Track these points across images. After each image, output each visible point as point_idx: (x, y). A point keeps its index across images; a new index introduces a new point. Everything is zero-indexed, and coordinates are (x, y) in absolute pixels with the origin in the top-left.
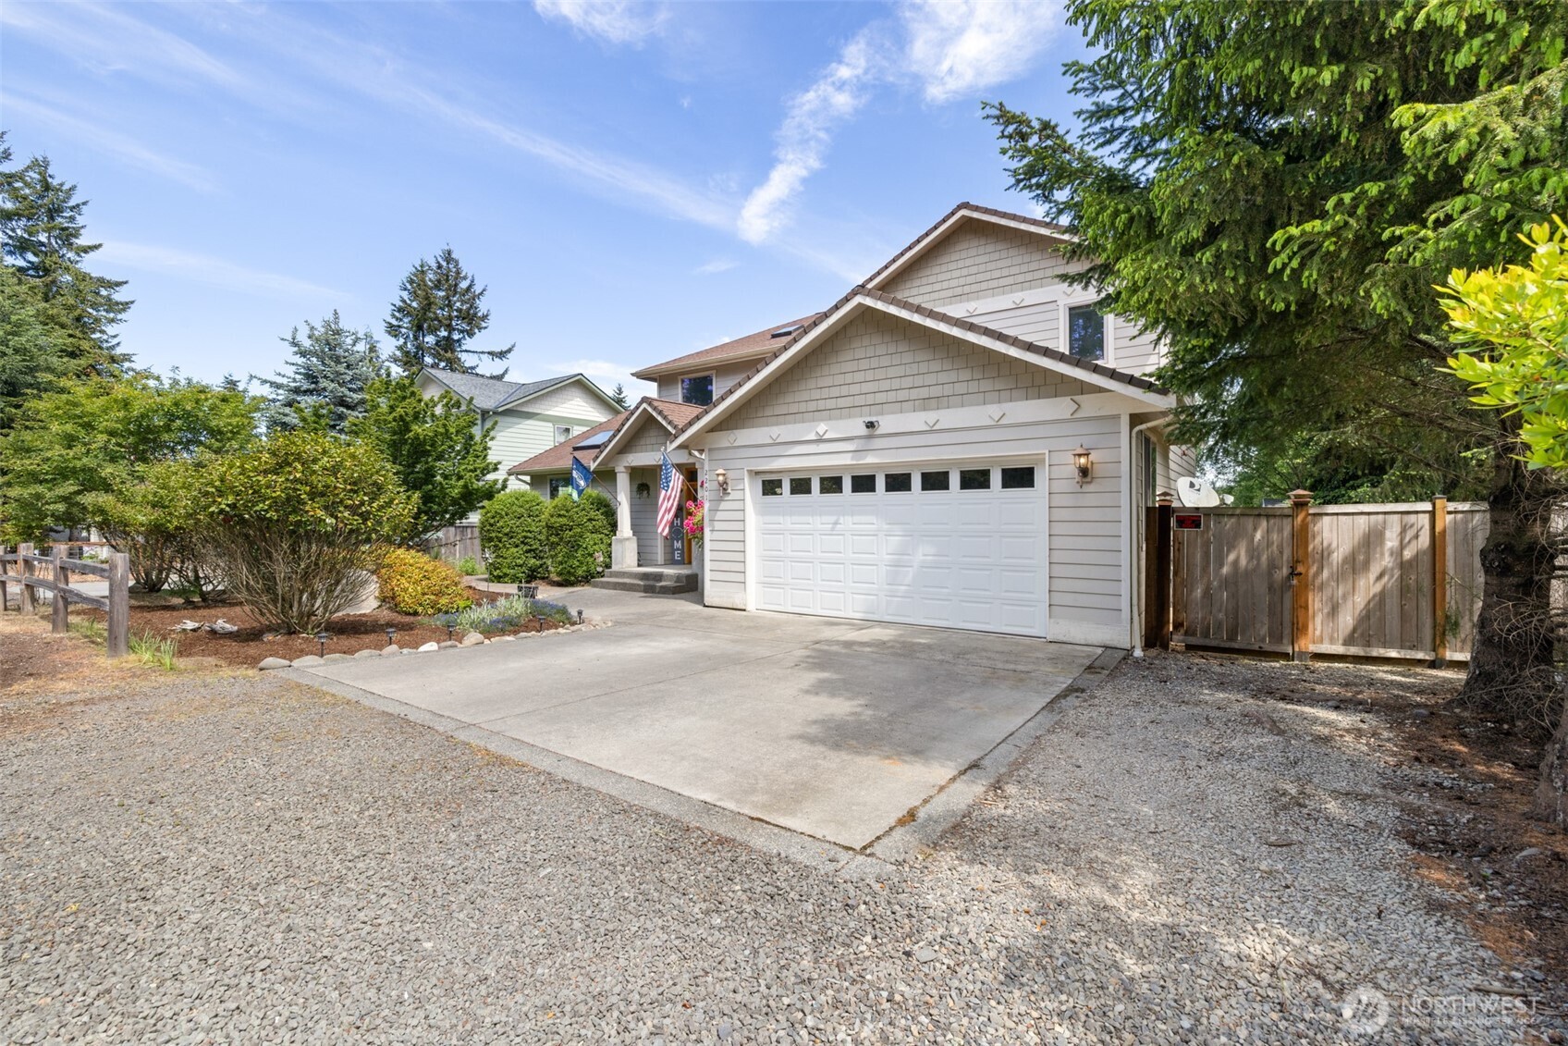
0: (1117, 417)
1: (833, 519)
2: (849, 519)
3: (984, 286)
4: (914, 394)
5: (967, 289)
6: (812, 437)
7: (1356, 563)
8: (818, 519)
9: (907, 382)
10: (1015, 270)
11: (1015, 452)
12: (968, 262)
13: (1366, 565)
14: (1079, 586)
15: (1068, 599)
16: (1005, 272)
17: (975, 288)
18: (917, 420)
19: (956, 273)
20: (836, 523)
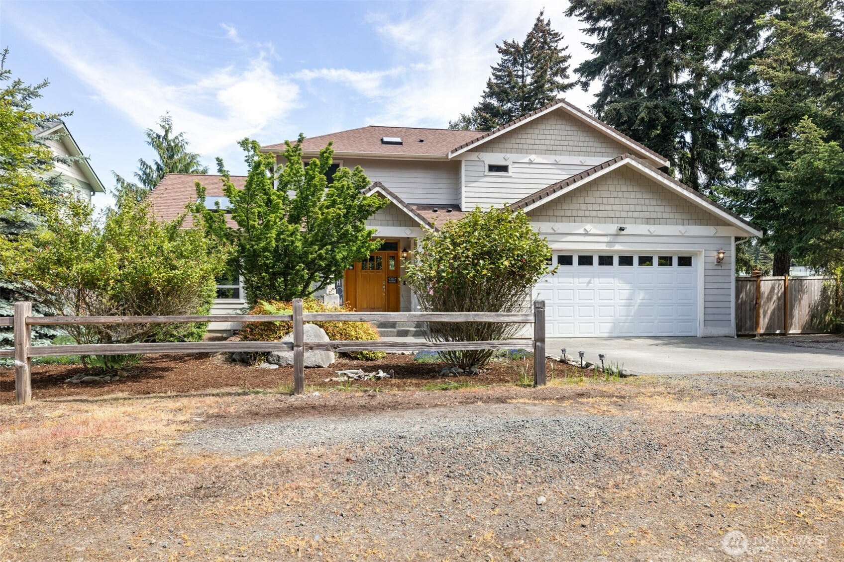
0: (730, 237)
1: (587, 280)
2: (597, 280)
3: (565, 148)
4: (642, 215)
5: (555, 148)
6: (582, 231)
7: (769, 298)
8: (576, 280)
9: (639, 208)
10: (581, 144)
11: (684, 249)
12: (556, 132)
13: (771, 298)
14: (715, 311)
15: (711, 317)
16: (576, 143)
17: (560, 148)
18: (643, 229)
19: (549, 137)
20: (589, 283)
